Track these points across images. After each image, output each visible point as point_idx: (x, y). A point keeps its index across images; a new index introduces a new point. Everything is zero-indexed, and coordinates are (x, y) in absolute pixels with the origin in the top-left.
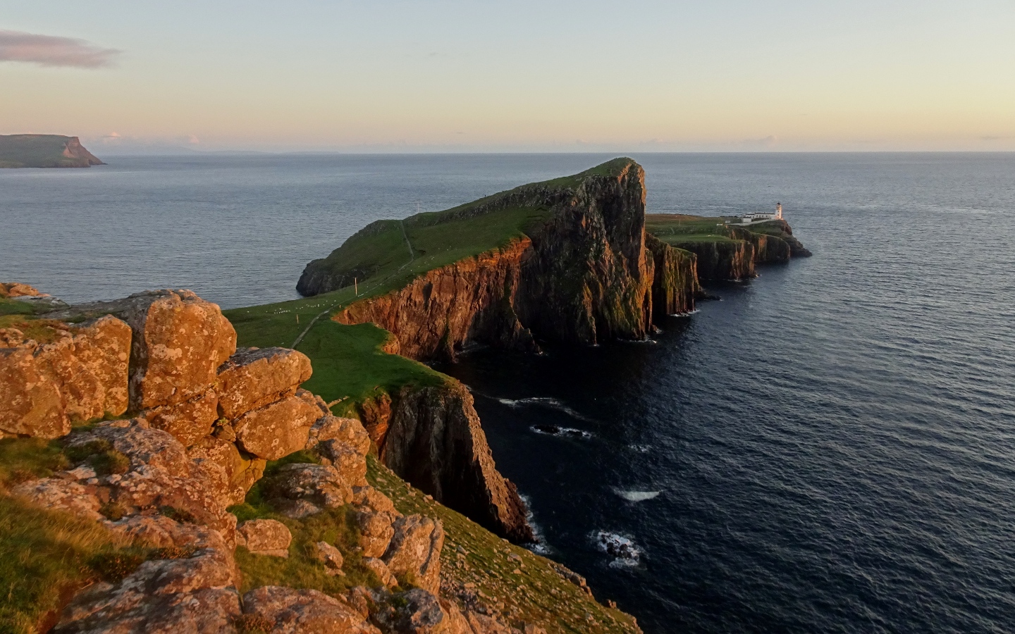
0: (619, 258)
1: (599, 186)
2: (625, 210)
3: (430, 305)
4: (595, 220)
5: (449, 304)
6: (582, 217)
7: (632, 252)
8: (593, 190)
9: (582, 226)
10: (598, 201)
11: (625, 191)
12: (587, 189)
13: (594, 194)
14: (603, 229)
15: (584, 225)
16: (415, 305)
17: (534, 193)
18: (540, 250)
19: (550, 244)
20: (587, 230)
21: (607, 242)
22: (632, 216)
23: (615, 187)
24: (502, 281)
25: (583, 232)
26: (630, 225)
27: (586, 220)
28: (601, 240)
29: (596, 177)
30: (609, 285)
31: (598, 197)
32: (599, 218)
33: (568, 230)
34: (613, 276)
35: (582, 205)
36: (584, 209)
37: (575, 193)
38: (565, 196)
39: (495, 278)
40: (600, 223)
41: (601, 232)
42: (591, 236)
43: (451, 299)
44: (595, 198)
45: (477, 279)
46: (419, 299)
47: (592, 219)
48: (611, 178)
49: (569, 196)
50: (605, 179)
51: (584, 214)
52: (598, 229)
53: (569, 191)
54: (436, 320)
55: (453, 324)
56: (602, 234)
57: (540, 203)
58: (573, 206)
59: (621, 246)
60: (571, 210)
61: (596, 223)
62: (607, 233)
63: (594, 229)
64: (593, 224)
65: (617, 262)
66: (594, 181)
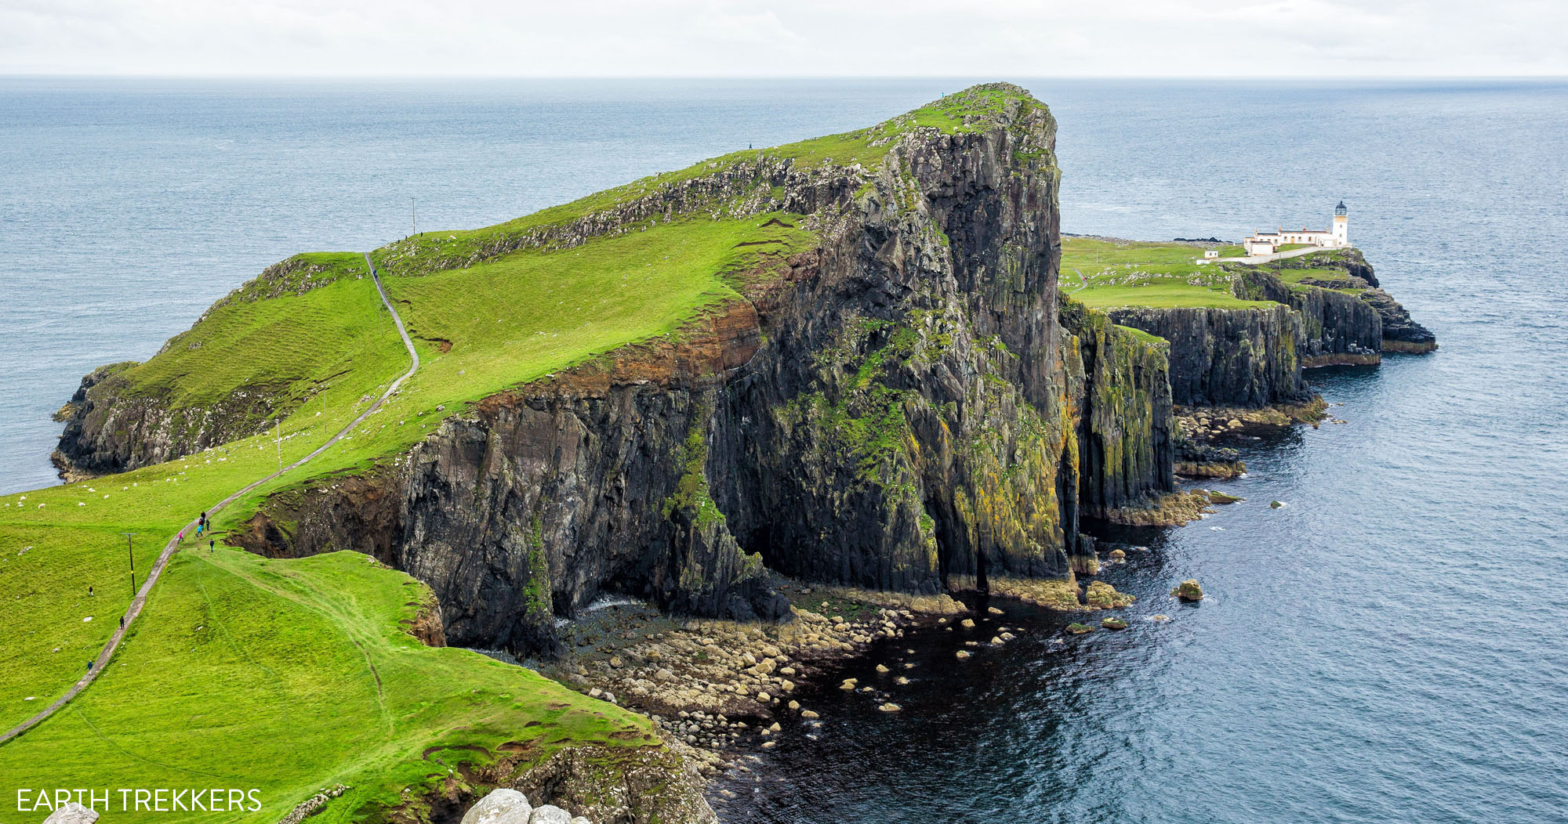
0: (993, 353)
1: (936, 160)
2: (1006, 224)
3: (488, 492)
4: (931, 254)
5: (538, 489)
6: (893, 243)
7: (1028, 339)
8: (919, 169)
9: (893, 268)
10: (932, 199)
11: (1007, 174)
12: (903, 167)
13: (921, 182)
14: (949, 277)
15: (899, 266)
17: (753, 179)
18: (779, 335)
19: (807, 319)
20: (907, 278)
21: (960, 312)
22: (1027, 240)
23: (981, 163)
24: (681, 421)
25: (896, 285)
26: (1022, 265)
27: (905, 253)
28: (945, 306)
29: (928, 134)
30: (969, 428)
31: (935, 189)
32: (937, 245)
33: (854, 280)
34: (980, 404)
35: (892, 210)
36: (898, 222)
37: (873, 178)
38: (845, 187)
39: (662, 414)
40: (941, 260)
41: (944, 284)
42: (918, 296)
43: (545, 476)
44: (927, 193)
45: (613, 417)
46: (458, 476)
47: (918, 250)
48: (970, 139)
49: (856, 186)
50: (953, 141)
51: (899, 235)
52: (935, 275)
53: (854, 175)
54: (505, 536)
55: (549, 545)
56: (948, 291)
57: (772, 206)
58: (867, 214)
59: (999, 322)
60: (863, 225)
61: (930, 260)
62: (959, 286)
63: (924, 277)
64: (921, 262)
65: (988, 365)
66: (923, 146)
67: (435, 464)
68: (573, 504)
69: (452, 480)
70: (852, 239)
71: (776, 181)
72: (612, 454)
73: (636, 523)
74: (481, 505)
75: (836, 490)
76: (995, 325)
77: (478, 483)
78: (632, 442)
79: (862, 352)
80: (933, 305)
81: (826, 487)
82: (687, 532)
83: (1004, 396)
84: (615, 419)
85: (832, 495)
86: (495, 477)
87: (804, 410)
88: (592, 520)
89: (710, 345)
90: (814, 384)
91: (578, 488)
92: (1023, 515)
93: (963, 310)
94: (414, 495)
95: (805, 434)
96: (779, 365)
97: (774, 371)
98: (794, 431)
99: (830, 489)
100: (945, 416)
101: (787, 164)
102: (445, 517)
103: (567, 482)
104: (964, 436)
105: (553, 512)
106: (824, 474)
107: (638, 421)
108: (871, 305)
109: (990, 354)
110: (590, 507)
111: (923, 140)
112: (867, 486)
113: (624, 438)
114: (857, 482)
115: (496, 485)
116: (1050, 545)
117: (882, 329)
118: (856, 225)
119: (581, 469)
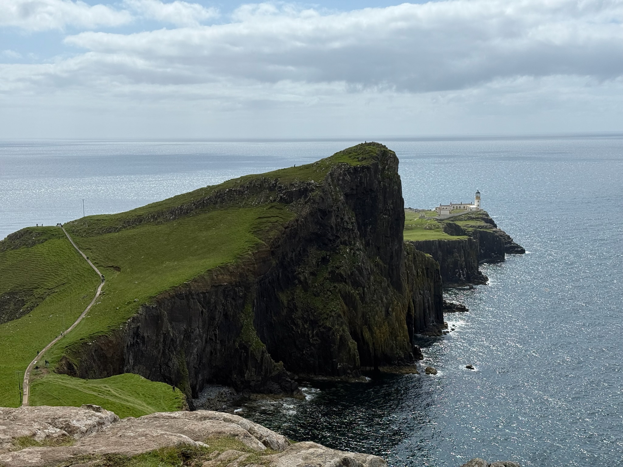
0: (377, 265)
1: (348, 178)
2: (380, 206)
3: (162, 340)
4: (348, 220)
5: (182, 337)
6: (332, 216)
7: (392, 257)
8: (340, 182)
9: (332, 228)
10: (346, 195)
11: (380, 182)
12: (333, 181)
13: (342, 188)
14: (356, 231)
15: (334, 227)
16: (144, 343)
17: (259, 188)
18: (280, 259)
19: (292, 252)
20: (337, 231)
21: (362, 247)
22: (389, 213)
23: (368, 179)
24: (241, 301)
25: (333, 235)
26: (388, 224)
27: (336, 220)
28: (355, 244)
29: (343, 166)
30: (368, 299)
31: (348, 191)
32: (350, 216)
33: (313, 233)
34: (373, 288)
35: (330, 201)
36: (332, 206)
37: (320, 187)
38: (307, 191)
39: (233, 299)
40: (352, 223)
41: (354, 234)
42: (343, 240)
43: (186, 331)
44: (344, 193)
45: (213, 301)
46: (148, 333)
47: (342, 219)
48: (363, 168)
49: (312, 190)
50: (355, 169)
51: (333, 212)
52: (349, 230)
53: (311, 185)
54: (170, 360)
55: (188, 364)
56: (356, 237)
57: (271, 200)
58: (319, 203)
59: (378, 250)
60: (317, 208)
61: (347, 223)
62: (360, 235)
63: (345, 231)
64: (343, 224)
65: (375, 270)
66: (341, 172)
67: (138, 328)
68: (197, 343)
69: (145, 335)
70: (312, 214)
71: (272, 189)
72: (212, 318)
73: (223, 350)
74: (159, 346)
75: (310, 330)
76: (377, 251)
77: (157, 336)
78: (221, 312)
79: (318, 265)
80: (349, 244)
81: (305, 329)
82: (247, 353)
83: (383, 284)
84: (213, 302)
85: (308, 332)
86: (165, 332)
87: (293, 294)
88: (204, 350)
89: (252, 266)
90: (296, 281)
91: (199, 335)
92: (393, 338)
93: (363, 246)
94: (129, 343)
95: (293, 304)
96: (280, 273)
97: (279, 276)
98: (288, 303)
99: (307, 330)
100: (358, 294)
101: (276, 180)
102: (142, 353)
103: (195, 333)
104: (366, 303)
105: (189, 347)
106: (304, 323)
107: (223, 302)
108: (321, 244)
109: (375, 265)
110: (204, 343)
111: (341, 169)
112: (324, 328)
113: (218, 311)
114: (320, 326)
115: (166, 336)
116: (406, 351)
117: (327, 255)
118: (313, 208)
119: (200, 326)
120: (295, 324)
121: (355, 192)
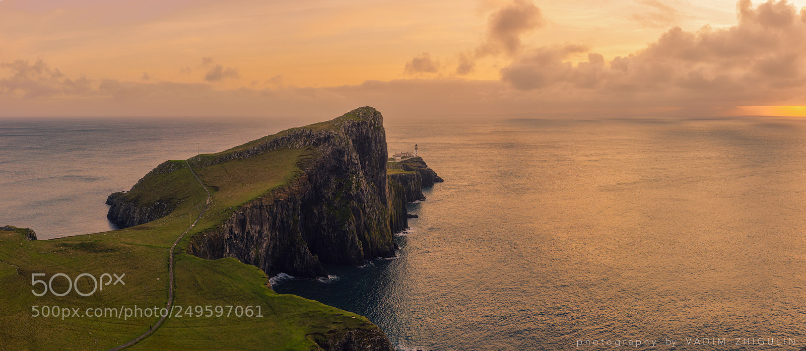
0: (372, 188)
1: (354, 129)
2: (373, 148)
3: (245, 237)
4: (354, 158)
5: (257, 235)
6: (344, 155)
7: (380, 182)
8: (350, 132)
9: (345, 162)
10: (354, 141)
11: (373, 132)
12: (345, 131)
13: (350, 136)
14: (359, 164)
16: (235, 238)
17: (300, 136)
18: (314, 184)
19: (321, 179)
20: (348, 165)
22: (379, 153)
23: (366, 130)
24: (291, 212)
25: (345, 167)
26: (378, 160)
27: (347, 157)
28: (359, 173)
29: (351, 121)
30: (367, 211)
31: (355, 138)
32: (355, 155)
33: (334, 166)
35: (343, 145)
36: (345, 148)
37: (337, 135)
38: (330, 138)
39: (286, 210)
40: (357, 159)
41: (358, 167)
42: (351, 171)
43: (259, 231)
44: (352, 139)
46: (237, 231)
47: (351, 156)
48: (363, 123)
49: (333, 137)
50: (358, 123)
51: (345, 152)
52: (355, 164)
53: (332, 134)
56: (359, 169)
57: (307, 144)
58: (337, 146)
60: (336, 149)
62: (362, 167)
63: (353, 165)
64: (352, 160)
66: (350, 125)
67: (232, 227)
68: (266, 240)
69: (236, 232)
70: (333, 153)
71: (308, 136)
72: (274, 223)
73: (281, 246)
74: (244, 240)
75: (332, 233)
76: (372, 179)
77: (243, 234)
78: (279, 219)
79: (337, 189)
80: (355, 173)
81: (329, 232)
82: (295, 248)
83: (376, 201)
84: (275, 212)
85: (331, 235)
87: (321, 208)
88: (269, 246)
89: (297, 188)
90: (324, 199)
91: (267, 235)
92: (383, 238)
93: (364, 175)
94: (227, 237)
95: (322, 215)
96: (314, 194)
100: (361, 208)
101: (311, 131)
102: (234, 244)
103: (264, 233)
104: (366, 214)
105: (262, 242)
106: (328, 228)
107: (281, 212)
108: (338, 174)
110: (269, 240)
111: (350, 123)
112: (341, 231)
114: (338, 230)
115: (248, 234)
116: (391, 247)
117: (342, 181)
118: (334, 149)
119: (268, 228)
120: (323, 229)
121: (358, 139)
